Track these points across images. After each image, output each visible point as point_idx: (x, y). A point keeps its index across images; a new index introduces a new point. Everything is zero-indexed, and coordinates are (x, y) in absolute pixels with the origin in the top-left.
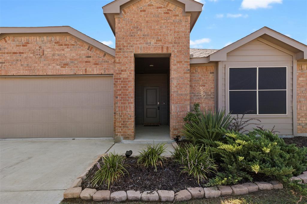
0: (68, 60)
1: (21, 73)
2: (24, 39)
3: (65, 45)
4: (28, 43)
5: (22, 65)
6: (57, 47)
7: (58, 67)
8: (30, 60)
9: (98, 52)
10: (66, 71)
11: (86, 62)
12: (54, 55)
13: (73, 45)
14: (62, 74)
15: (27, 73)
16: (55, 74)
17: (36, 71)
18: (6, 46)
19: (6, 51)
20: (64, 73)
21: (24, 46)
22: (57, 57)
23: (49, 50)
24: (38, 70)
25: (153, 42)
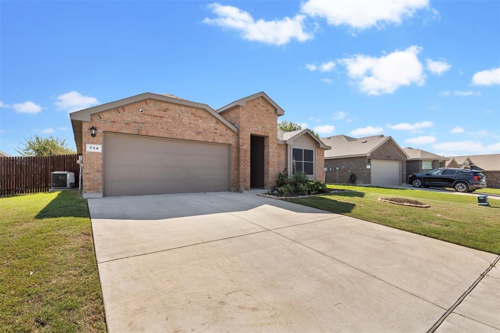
0: (201, 129)
1: (162, 135)
2: (164, 106)
3: (199, 117)
4: (168, 110)
5: (162, 128)
6: (192, 117)
7: (194, 134)
8: (170, 124)
9: (223, 126)
10: (199, 138)
11: (214, 133)
12: (190, 123)
13: (205, 118)
14: (196, 140)
15: (167, 135)
16: (190, 139)
17: (175, 135)
18: (147, 109)
19: (147, 113)
20: (198, 140)
21: (163, 111)
22: (193, 126)
23: (186, 119)
24: (177, 134)
25: (260, 127)
